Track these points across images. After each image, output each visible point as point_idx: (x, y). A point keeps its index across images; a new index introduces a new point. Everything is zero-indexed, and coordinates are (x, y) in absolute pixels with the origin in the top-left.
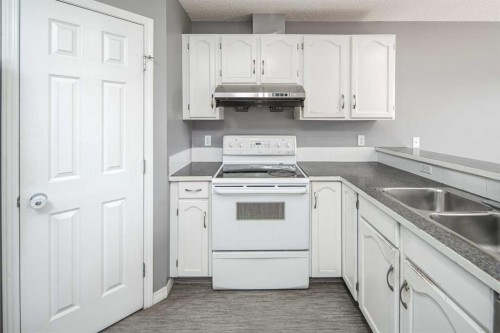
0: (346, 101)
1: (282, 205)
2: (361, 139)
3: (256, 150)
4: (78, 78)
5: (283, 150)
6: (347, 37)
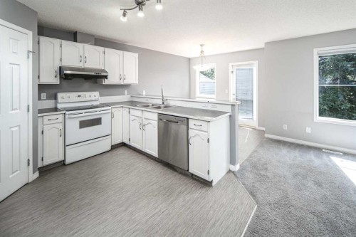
0: (122, 77)
1: (100, 119)
2: (126, 92)
3: (78, 99)
4: (18, 65)
5: (93, 98)
6: (122, 52)
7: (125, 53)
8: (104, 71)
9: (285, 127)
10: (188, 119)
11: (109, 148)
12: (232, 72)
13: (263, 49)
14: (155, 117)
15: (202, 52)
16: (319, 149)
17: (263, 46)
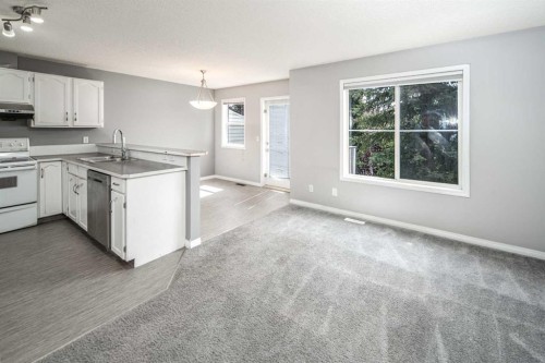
0: (70, 116)
1: (15, 178)
2: (86, 139)
5: (17, 148)
6: (69, 79)
7: (76, 80)
8: (31, 108)
9: (311, 188)
10: (110, 176)
11: (35, 222)
12: (265, 111)
13: (288, 80)
14: (84, 174)
15: (203, 81)
16: (340, 217)
17: (287, 76)
